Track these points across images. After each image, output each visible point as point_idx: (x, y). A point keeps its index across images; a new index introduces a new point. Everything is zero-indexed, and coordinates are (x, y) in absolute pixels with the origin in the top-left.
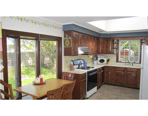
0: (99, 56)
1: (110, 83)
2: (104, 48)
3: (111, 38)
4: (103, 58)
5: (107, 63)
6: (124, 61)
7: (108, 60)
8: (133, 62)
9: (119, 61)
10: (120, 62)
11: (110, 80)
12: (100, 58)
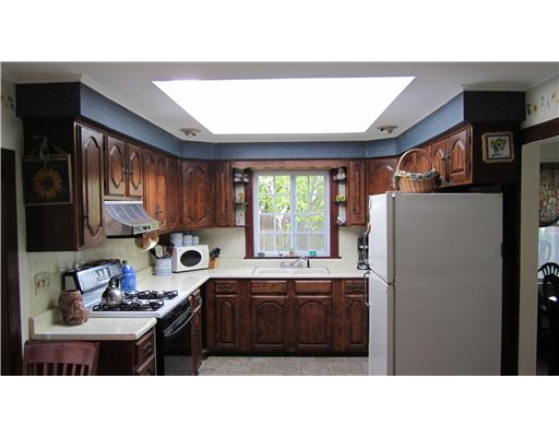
0: (178, 239)
1: (232, 345)
2: (199, 204)
3: (226, 161)
4: (193, 244)
5: (211, 266)
6: (276, 254)
7: (215, 254)
8: (308, 254)
9: (256, 255)
10: (261, 257)
11: (229, 337)
12: (184, 244)
